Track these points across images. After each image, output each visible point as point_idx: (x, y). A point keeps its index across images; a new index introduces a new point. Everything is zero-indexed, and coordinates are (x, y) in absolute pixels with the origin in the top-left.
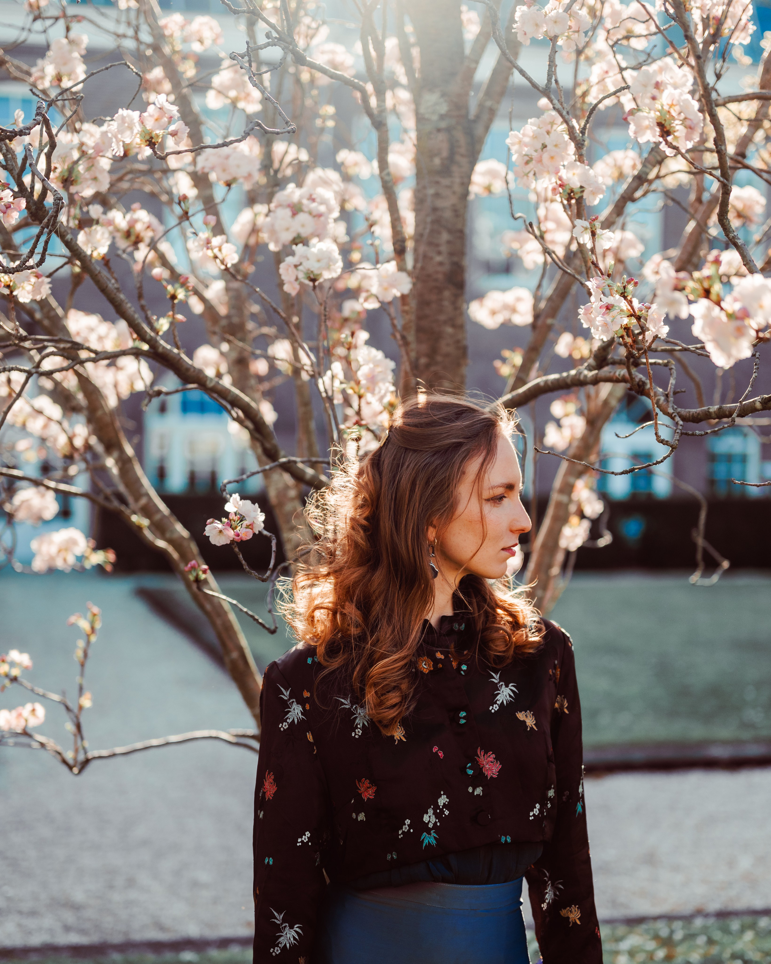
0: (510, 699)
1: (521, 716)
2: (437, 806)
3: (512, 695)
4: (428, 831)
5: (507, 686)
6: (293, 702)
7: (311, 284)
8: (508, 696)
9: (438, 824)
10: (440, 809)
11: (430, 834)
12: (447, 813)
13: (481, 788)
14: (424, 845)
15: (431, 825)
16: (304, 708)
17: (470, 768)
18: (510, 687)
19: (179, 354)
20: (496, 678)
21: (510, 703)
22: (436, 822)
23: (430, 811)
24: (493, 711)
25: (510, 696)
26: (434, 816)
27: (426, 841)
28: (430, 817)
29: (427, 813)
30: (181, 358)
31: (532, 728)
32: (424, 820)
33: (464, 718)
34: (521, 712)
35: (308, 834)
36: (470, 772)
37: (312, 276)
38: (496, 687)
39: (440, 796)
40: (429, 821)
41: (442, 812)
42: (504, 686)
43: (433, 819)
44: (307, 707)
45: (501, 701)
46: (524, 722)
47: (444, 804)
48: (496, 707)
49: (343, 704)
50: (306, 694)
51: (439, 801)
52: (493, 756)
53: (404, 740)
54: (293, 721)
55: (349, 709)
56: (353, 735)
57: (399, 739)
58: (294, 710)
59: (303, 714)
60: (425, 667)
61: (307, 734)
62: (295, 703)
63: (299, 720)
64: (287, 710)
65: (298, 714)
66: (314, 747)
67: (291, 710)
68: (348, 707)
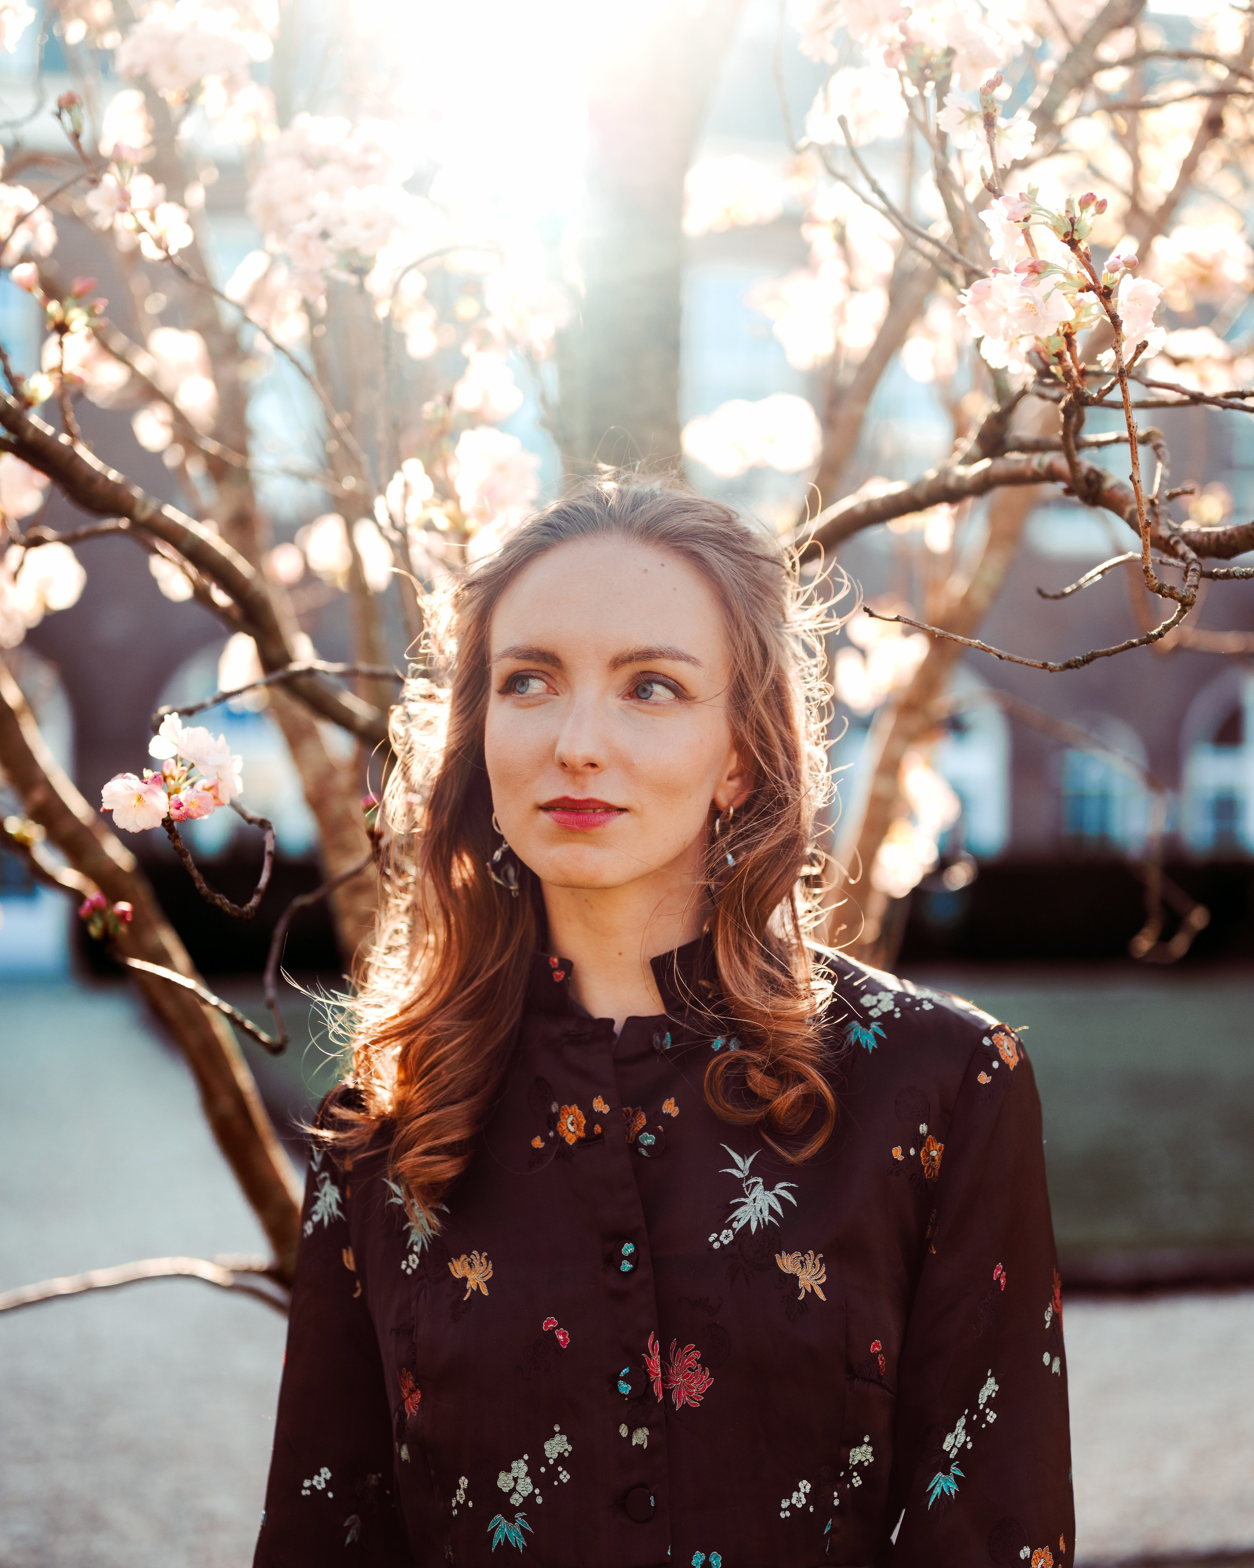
0: (768, 1218)
1: (787, 1263)
2: (537, 1459)
3: (779, 1210)
4: (510, 1513)
5: (769, 1187)
6: (325, 1179)
7: (353, 280)
8: (766, 1213)
9: (539, 1500)
10: (547, 1465)
11: (512, 1520)
12: (565, 1477)
13: (646, 1431)
14: (495, 1543)
15: (516, 1500)
16: (343, 1195)
17: (626, 1379)
18: (777, 1191)
19: (71, 447)
20: (742, 1165)
21: (765, 1230)
22: (532, 1495)
23: (520, 1468)
24: (716, 1245)
25: (772, 1211)
26: (528, 1480)
27: (498, 1537)
28: (515, 1480)
29: (509, 1470)
30: (76, 455)
31: (812, 1295)
32: (500, 1484)
33: (629, 1258)
34: (790, 1252)
35: (326, 1473)
36: (625, 1388)
37: (356, 263)
38: (737, 1189)
39: (552, 1435)
40: (513, 1490)
41: (553, 1473)
42: (760, 1187)
43: (526, 1487)
44: (349, 1193)
45: (742, 1223)
46: (795, 1278)
47: (561, 1455)
48: (727, 1237)
49: (393, 1194)
51: (547, 1446)
52: (697, 1355)
53: (485, 1292)
54: (322, 1220)
55: (401, 1207)
56: (403, 1267)
57: (475, 1288)
58: (325, 1195)
59: (340, 1206)
60: (572, 1128)
61: (344, 1251)
62: (328, 1182)
63: (332, 1221)
64: (317, 1194)
65: (330, 1206)
66: (355, 1284)
67: (321, 1195)
68: (400, 1202)
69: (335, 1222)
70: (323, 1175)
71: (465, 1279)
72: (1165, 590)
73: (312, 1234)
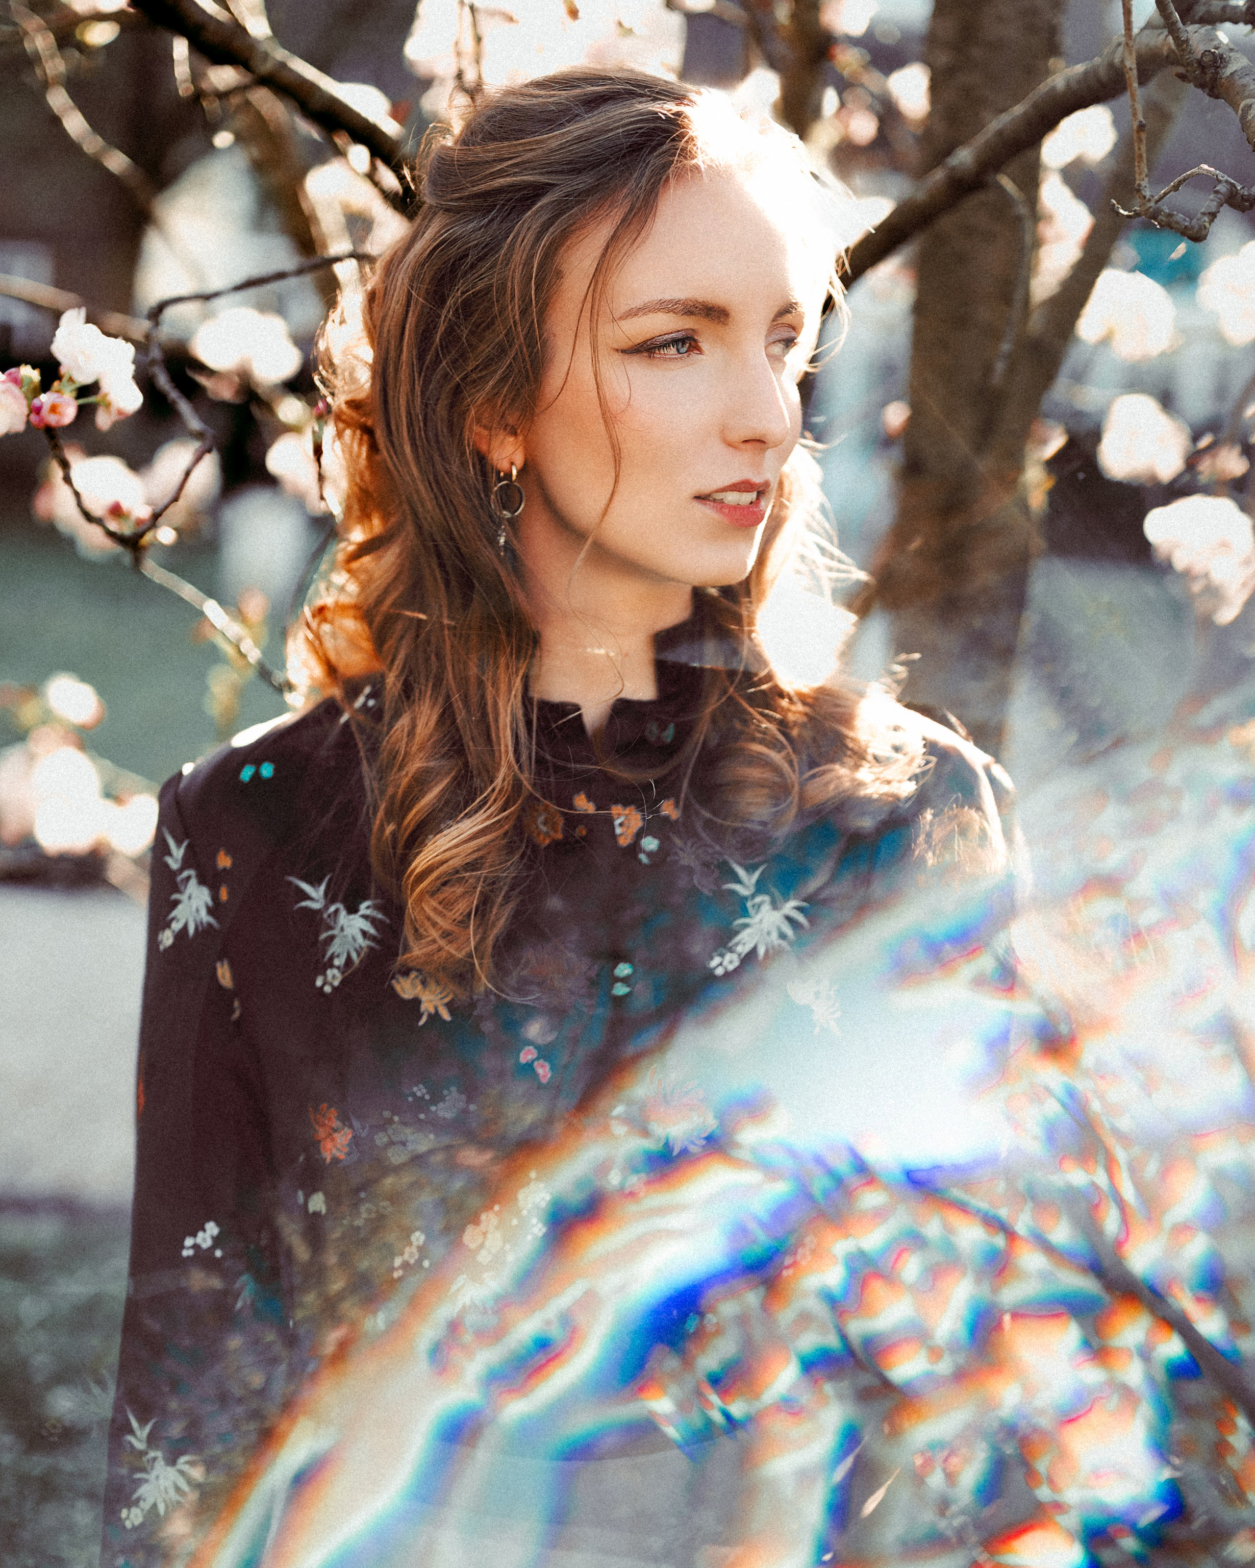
0: (778, 943)
1: (801, 992)
3: (789, 932)
6: (188, 878)
10: (519, 1217)
12: (540, 1230)
15: (484, 1257)
16: (215, 897)
17: (620, 1119)
18: (787, 911)
20: (747, 881)
22: (502, 1252)
23: (489, 1220)
24: (719, 972)
25: (782, 934)
26: (498, 1235)
28: (484, 1234)
29: (478, 1223)
31: (826, 1029)
32: (466, 1239)
33: (626, 981)
35: (212, 1229)
36: (619, 1130)
39: (527, 1182)
40: (481, 1246)
41: (526, 1226)
43: (495, 1242)
44: (224, 895)
45: (749, 947)
46: (808, 1011)
47: (536, 1204)
49: (307, 897)
50: (224, 861)
51: (520, 1195)
53: (446, 1016)
54: (185, 927)
55: (319, 912)
56: (319, 982)
57: (432, 1011)
58: (190, 898)
59: (210, 911)
60: (544, 829)
61: (218, 965)
62: (193, 882)
63: (200, 928)
64: (175, 896)
65: (197, 911)
66: (232, 1003)
67: (184, 897)
68: (316, 906)
69: (204, 932)
70: (185, 874)
71: (416, 1002)
72: (1160, 217)
73: (173, 946)
